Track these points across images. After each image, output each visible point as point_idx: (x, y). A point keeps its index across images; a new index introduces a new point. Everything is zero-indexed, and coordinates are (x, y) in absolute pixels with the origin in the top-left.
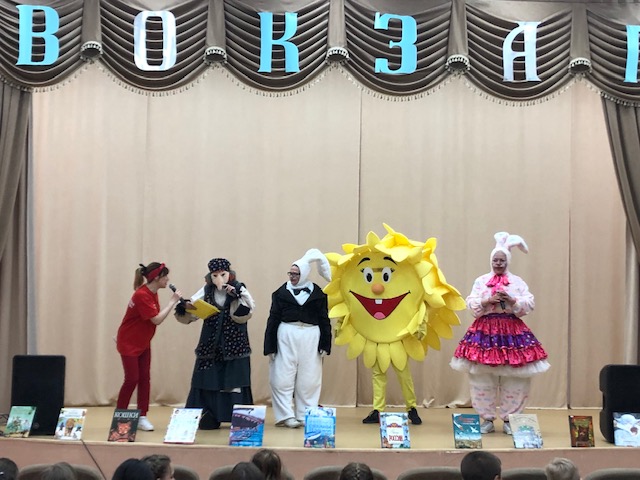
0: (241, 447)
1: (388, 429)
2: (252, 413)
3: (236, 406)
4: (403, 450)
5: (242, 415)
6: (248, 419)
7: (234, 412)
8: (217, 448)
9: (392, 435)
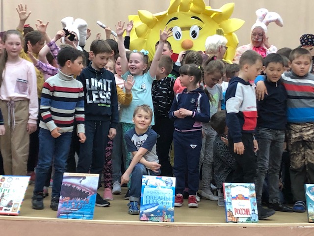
0: (70, 219)
1: (234, 201)
2: (84, 182)
3: (66, 174)
4: (250, 224)
5: (72, 184)
6: (78, 188)
7: (64, 180)
8: (43, 221)
9: (238, 208)
